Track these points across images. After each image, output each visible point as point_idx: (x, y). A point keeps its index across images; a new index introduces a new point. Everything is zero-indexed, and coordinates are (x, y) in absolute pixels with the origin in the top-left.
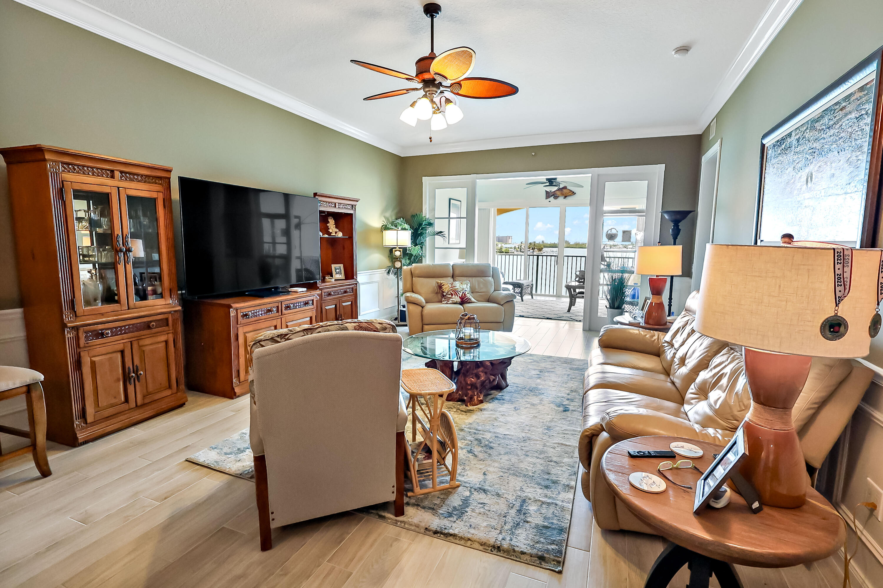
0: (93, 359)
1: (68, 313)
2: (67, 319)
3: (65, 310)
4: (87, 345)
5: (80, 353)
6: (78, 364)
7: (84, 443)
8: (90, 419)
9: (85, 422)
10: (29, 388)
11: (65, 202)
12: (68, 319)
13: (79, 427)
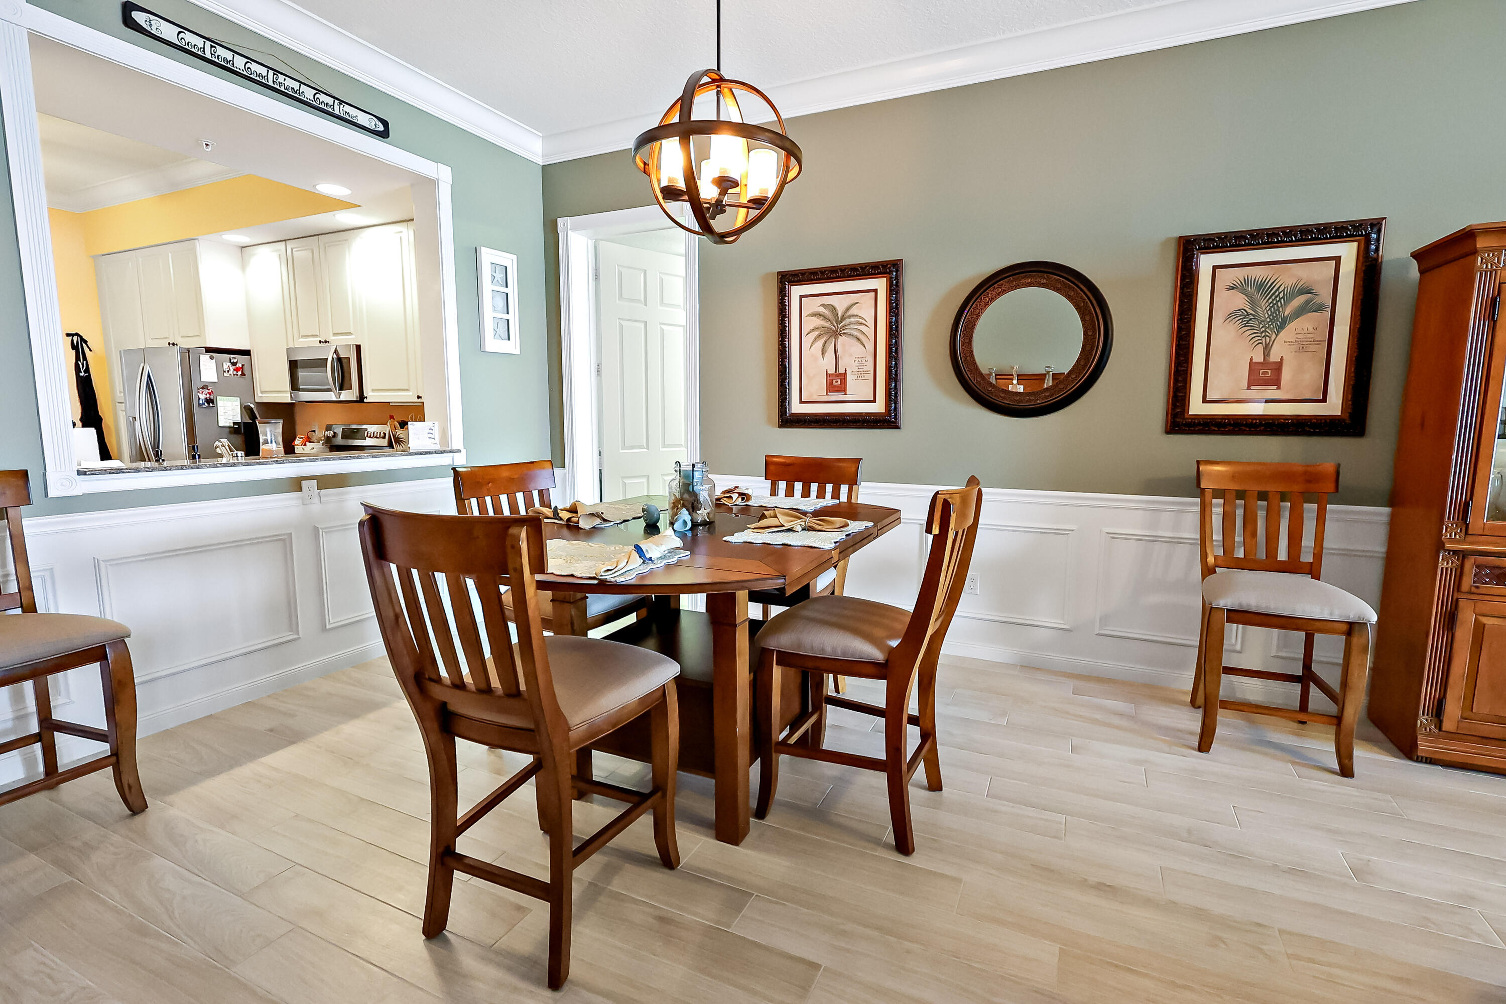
0: (1484, 620)
1: (1452, 525)
2: (1448, 535)
3: (1449, 518)
4: (1473, 590)
5: (1457, 600)
6: (1450, 620)
7: (1428, 761)
8: (1449, 724)
9: (1438, 727)
10: (1352, 628)
11: (1495, 322)
12: (1451, 535)
13: (1426, 729)
